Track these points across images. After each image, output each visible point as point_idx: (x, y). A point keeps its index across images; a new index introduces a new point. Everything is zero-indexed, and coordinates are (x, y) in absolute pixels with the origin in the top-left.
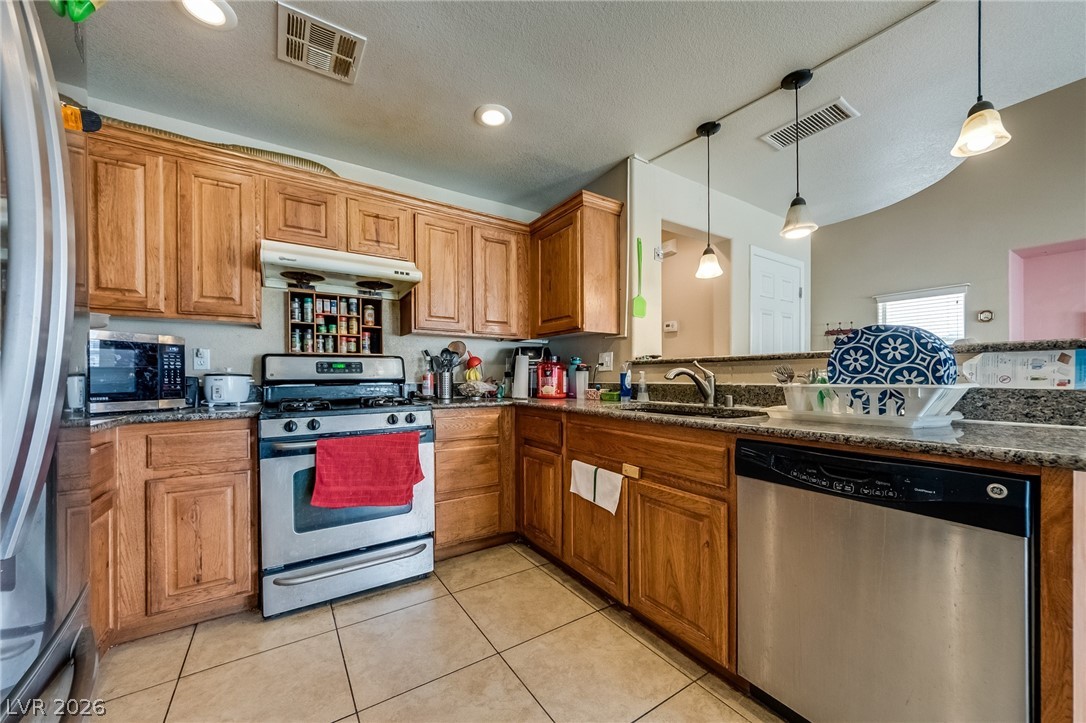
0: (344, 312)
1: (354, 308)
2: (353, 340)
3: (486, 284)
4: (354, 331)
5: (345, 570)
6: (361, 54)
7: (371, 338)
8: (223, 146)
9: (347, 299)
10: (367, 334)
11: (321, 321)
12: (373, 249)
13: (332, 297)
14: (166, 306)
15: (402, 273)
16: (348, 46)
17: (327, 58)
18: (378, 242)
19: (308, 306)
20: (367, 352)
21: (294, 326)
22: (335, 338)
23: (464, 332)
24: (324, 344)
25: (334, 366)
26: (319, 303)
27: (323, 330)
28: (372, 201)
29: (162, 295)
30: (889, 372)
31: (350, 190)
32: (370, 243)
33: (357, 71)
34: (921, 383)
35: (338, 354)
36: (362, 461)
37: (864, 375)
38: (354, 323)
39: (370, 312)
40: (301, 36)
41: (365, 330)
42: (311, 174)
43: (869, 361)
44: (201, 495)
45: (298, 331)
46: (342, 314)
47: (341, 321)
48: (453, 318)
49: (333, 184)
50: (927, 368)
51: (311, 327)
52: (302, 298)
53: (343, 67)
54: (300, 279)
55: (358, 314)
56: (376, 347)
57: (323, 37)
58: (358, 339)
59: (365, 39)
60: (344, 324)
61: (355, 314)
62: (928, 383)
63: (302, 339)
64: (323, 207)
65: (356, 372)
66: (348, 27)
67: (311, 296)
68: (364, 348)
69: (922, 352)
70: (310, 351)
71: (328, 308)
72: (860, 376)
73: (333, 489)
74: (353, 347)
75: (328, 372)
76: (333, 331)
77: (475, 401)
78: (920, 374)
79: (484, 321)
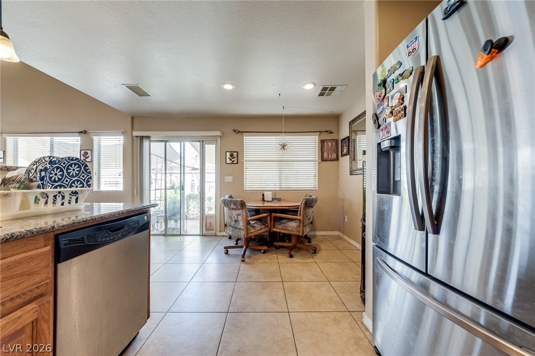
30: (70, 181)
34: (81, 187)
37: (59, 183)
43: (62, 175)
50: (84, 180)
62: (84, 187)
69: (84, 173)
72: (56, 184)
78: (81, 183)
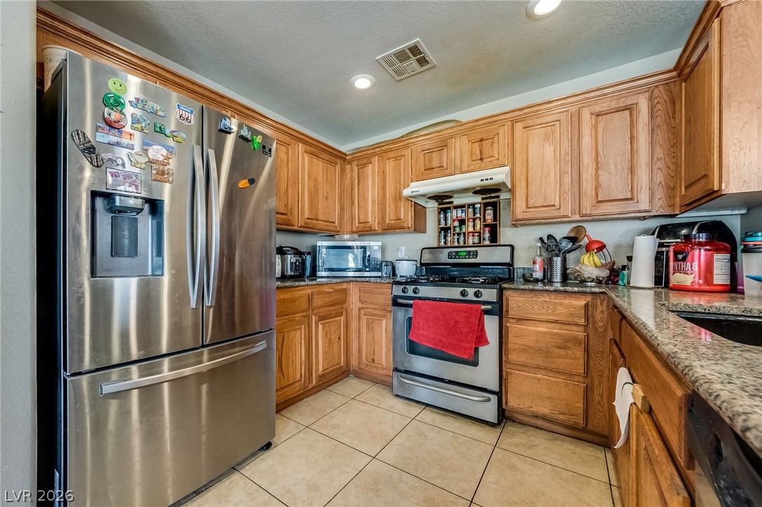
0: (471, 215)
1: (477, 211)
2: (476, 234)
3: (597, 162)
4: (478, 228)
5: (428, 387)
6: (424, 47)
7: (490, 232)
8: (403, 137)
9: (473, 205)
10: (487, 229)
11: (456, 224)
12: (478, 166)
13: (462, 207)
14: (378, 227)
15: (487, 179)
16: (415, 50)
17: (413, 62)
18: (482, 159)
19: (449, 215)
20: (487, 242)
21: (442, 229)
22: (464, 234)
23: (568, 217)
24: (458, 239)
25: (459, 254)
26: (454, 212)
27: (458, 230)
28: (479, 130)
29: (377, 223)
31: (462, 130)
32: (476, 162)
33: (430, 56)
35: (466, 245)
36: (438, 318)
38: (478, 222)
39: (490, 213)
40: (394, 65)
41: (486, 226)
42: (438, 132)
44: (375, 319)
45: (443, 232)
46: (469, 216)
47: (468, 221)
48: (554, 206)
49: (462, 128)
51: (450, 228)
52: (444, 210)
53: (423, 61)
54: (442, 199)
55: (480, 214)
56: (494, 238)
57: (401, 56)
58: (480, 233)
59: (418, 39)
60: (471, 224)
61: (478, 215)
63: (445, 237)
64: (445, 150)
65: (473, 258)
66: (407, 41)
67: (449, 208)
68: (484, 239)
70: (449, 245)
71: (459, 214)
73: (421, 332)
74: (476, 240)
75: (455, 258)
76: (464, 230)
77: (587, 287)
79: (594, 202)
